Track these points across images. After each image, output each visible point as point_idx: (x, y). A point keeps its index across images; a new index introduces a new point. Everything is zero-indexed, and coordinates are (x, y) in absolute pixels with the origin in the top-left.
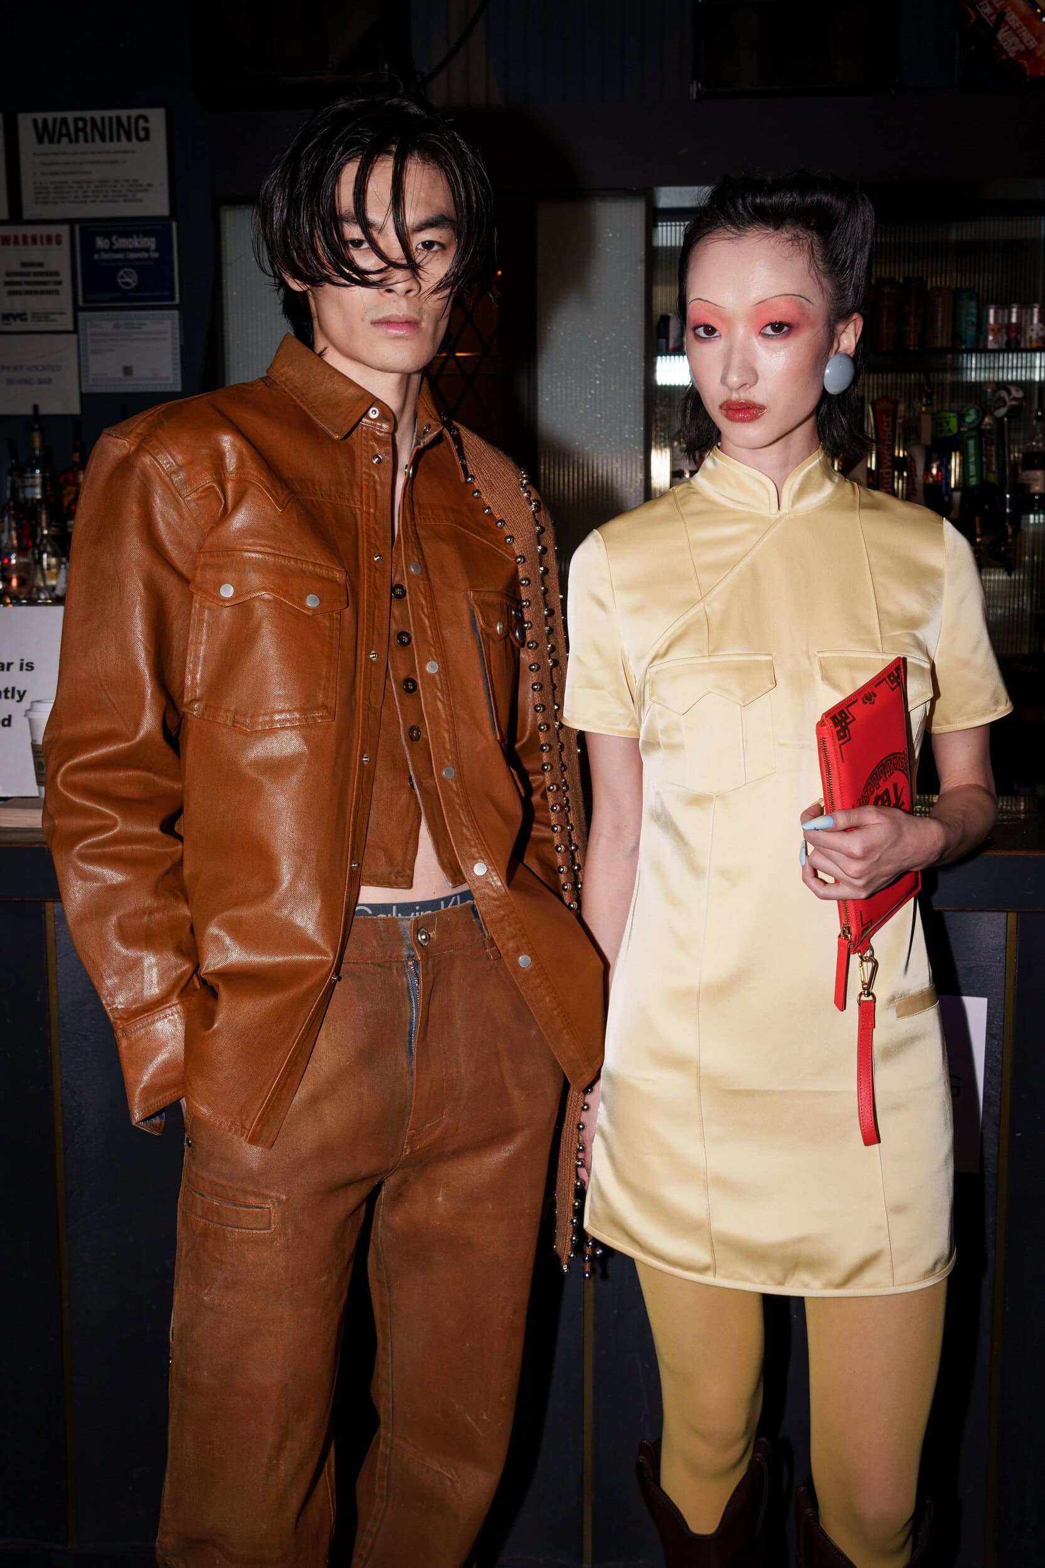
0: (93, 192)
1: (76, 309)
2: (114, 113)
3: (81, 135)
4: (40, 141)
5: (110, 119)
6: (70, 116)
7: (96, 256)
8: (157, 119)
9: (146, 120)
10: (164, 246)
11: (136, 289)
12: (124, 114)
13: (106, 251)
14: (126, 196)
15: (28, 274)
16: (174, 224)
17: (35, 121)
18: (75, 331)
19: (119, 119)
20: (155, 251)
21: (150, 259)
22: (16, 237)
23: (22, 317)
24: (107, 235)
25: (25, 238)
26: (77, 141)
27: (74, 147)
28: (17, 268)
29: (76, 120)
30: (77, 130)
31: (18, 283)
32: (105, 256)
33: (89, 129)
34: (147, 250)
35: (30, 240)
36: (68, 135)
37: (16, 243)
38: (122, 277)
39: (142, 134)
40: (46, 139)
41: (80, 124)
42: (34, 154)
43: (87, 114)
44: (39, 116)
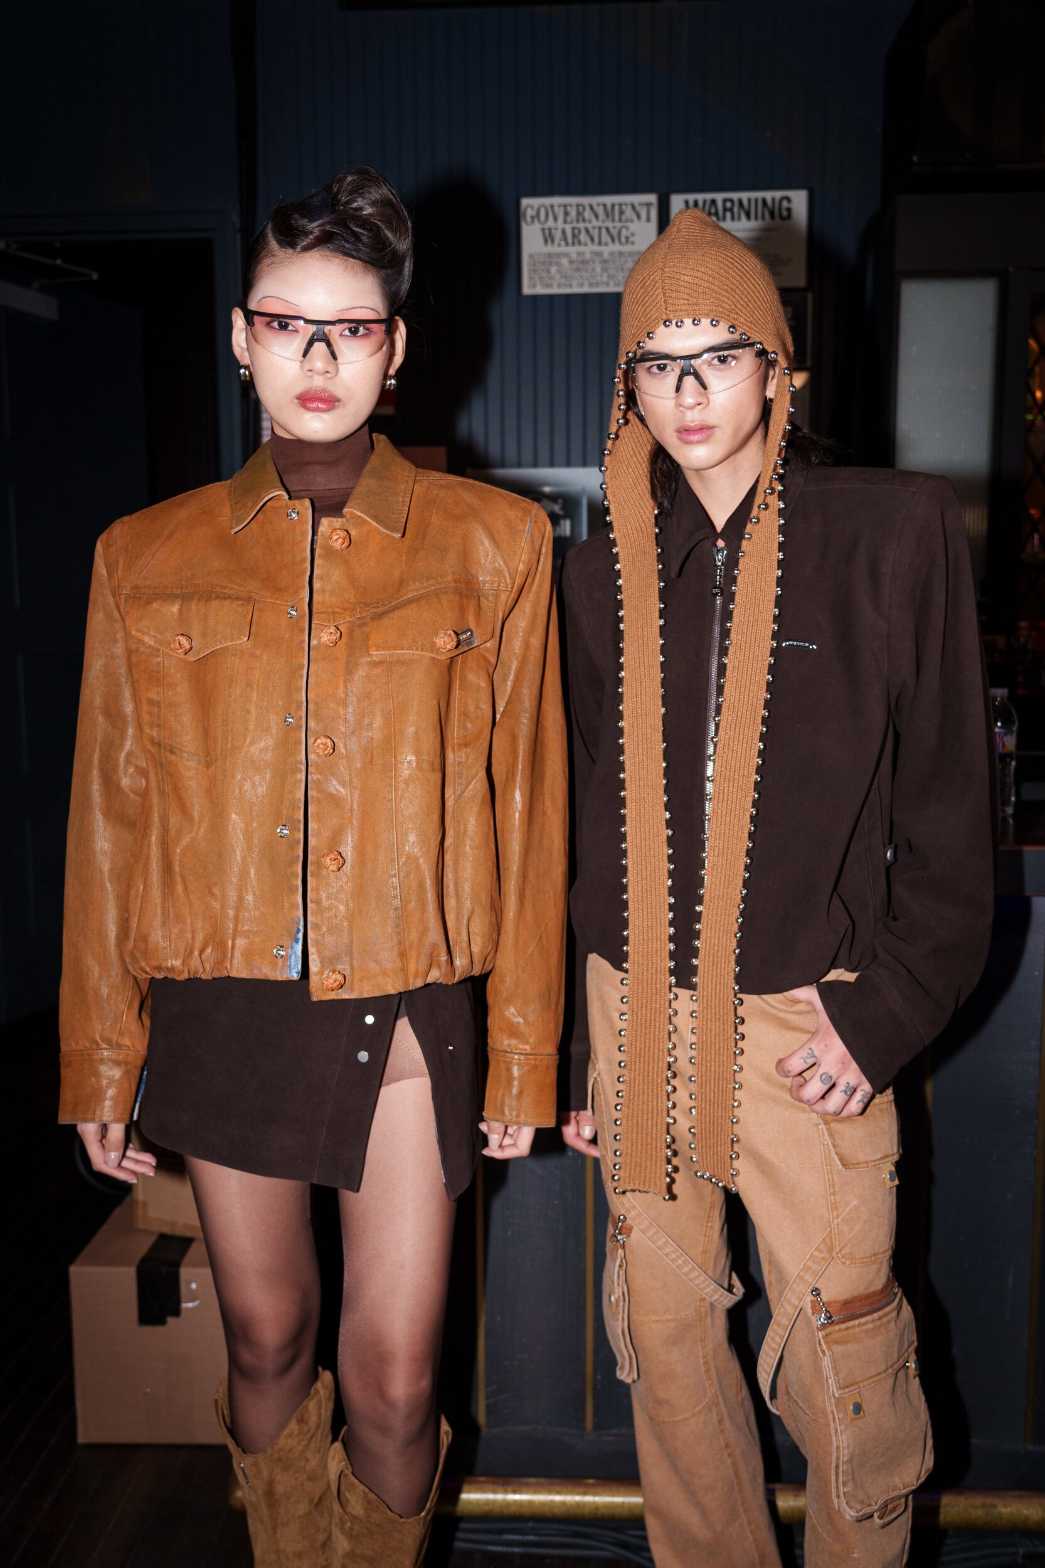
2: (759, 195)
3: (728, 215)
5: (756, 200)
6: (719, 197)
8: (799, 199)
9: (789, 201)
10: (799, 314)
12: (768, 195)
16: (810, 296)
17: (686, 202)
19: (764, 200)
26: (724, 219)
29: (725, 201)
30: (725, 209)
33: (735, 209)
36: (717, 214)
39: (784, 214)
41: (728, 204)
43: (735, 196)
44: (691, 197)
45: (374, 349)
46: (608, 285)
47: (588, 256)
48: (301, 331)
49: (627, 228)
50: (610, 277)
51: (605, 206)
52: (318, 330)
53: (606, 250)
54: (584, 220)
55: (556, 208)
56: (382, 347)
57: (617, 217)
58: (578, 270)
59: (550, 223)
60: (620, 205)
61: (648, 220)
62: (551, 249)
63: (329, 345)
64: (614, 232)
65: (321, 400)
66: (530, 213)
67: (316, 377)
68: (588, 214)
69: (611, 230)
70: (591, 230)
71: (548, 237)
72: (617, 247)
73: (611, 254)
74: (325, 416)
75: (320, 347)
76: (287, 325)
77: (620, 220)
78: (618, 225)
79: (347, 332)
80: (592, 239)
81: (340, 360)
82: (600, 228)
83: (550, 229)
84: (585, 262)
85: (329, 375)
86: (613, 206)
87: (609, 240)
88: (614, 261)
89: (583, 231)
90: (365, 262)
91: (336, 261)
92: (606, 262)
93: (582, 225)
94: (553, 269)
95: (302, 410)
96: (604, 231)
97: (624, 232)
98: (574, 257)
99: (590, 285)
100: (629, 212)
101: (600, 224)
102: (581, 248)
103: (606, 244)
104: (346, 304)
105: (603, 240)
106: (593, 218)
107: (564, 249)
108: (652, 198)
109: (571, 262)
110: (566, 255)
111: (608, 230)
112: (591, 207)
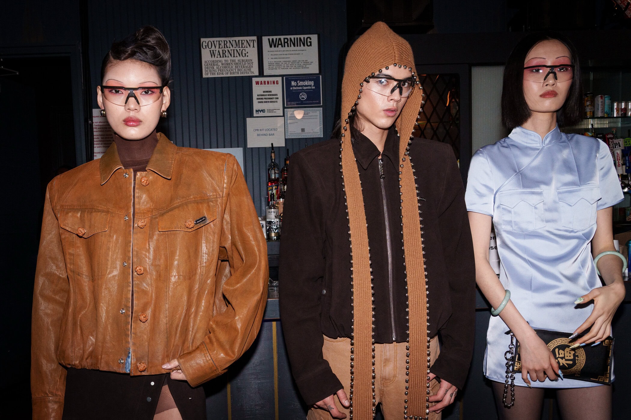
0: (290, 65)
1: (284, 108)
2: (298, 36)
3: (286, 44)
4: (271, 46)
5: (297, 38)
6: (282, 37)
7: (291, 88)
8: (314, 38)
9: (310, 39)
10: (317, 84)
11: (304, 101)
12: (302, 37)
13: (295, 86)
14: (303, 66)
15: (266, 95)
16: (321, 76)
17: (269, 39)
18: (284, 116)
19: (300, 38)
20: (313, 86)
21: (311, 89)
22: (261, 82)
23: (263, 111)
24: (296, 81)
25: (265, 82)
26: (285, 46)
27: (284, 49)
28: (261, 93)
29: (284, 39)
30: (285, 42)
31: (262, 99)
32: (295, 88)
33: (289, 42)
34: (311, 86)
35: (266, 83)
36: (281, 44)
37: (261, 84)
38: (301, 96)
39: (309, 44)
40: (273, 46)
41: (286, 40)
42: (269, 51)
43: (288, 37)
44: (271, 38)
45: (155, 99)
46: (238, 73)
47: (229, 62)
48: (124, 93)
49: (245, 50)
50: (239, 70)
51: (235, 41)
52: (131, 92)
53: (236, 59)
54: (227, 47)
55: (215, 42)
56: (159, 98)
57: (241, 46)
58: (225, 67)
59: (213, 48)
60: (242, 41)
61: (254, 47)
62: (213, 59)
63: (136, 98)
64: (240, 52)
65: (133, 121)
66: (204, 44)
67: (131, 112)
68: (229, 44)
69: (239, 51)
70: (230, 51)
71: (212, 54)
72: (241, 58)
73: (239, 61)
74: (136, 128)
75: (132, 99)
76: (118, 91)
77: (242, 47)
78: (242, 49)
79: (144, 93)
80: (231, 55)
81: (140, 105)
82: (234, 50)
83: (213, 51)
84: (228, 64)
85: (136, 111)
86: (239, 41)
87: (238, 55)
88: (240, 64)
89: (227, 51)
90: (150, 63)
91: (138, 63)
92: (237, 64)
93: (226, 49)
94: (215, 67)
95: (126, 126)
96: (235, 51)
97: (244, 52)
98: (224, 62)
99: (231, 73)
100: (245, 43)
101: (234, 48)
102: (226, 59)
103: (237, 57)
104: (143, 81)
105: (235, 56)
106: (231, 46)
107: (219, 59)
108: (255, 38)
109: (222, 64)
110: (220, 61)
111: (237, 50)
112: (230, 41)
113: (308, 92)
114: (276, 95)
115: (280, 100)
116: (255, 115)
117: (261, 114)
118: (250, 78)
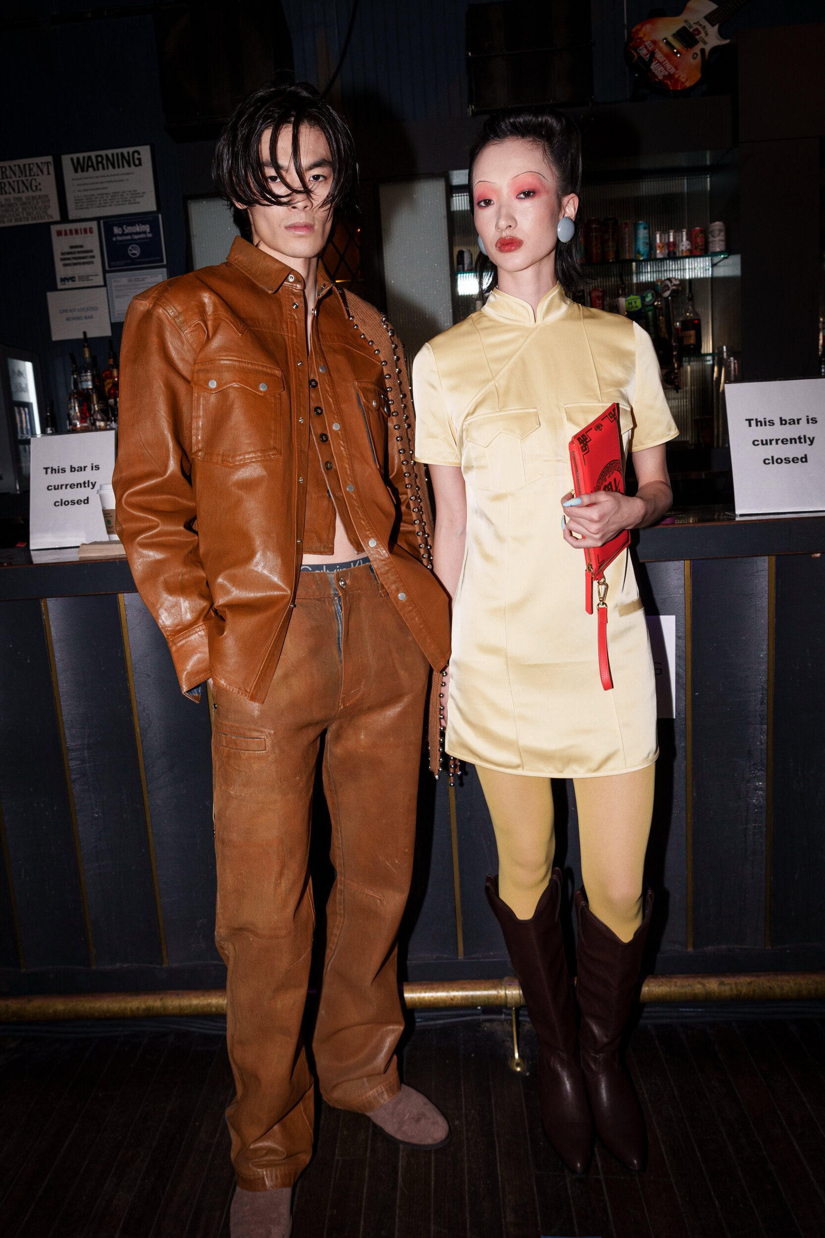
0: (110, 200)
1: (105, 272)
2: (119, 151)
3: (100, 165)
4: (76, 171)
5: (117, 154)
6: (93, 154)
7: (114, 239)
8: (145, 152)
9: (139, 153)
10: (155, 229)
11: (139, 257)
12: (125, 151)
13: (120, 235)
14: (130, 200)
15: (74, 253)
16: (160, 216)
17: (72, 159)
18: (105, 285)
19: (122, 154)
20: (150, 233)
21: (146, 238)
22: (66, 231)
23: (72, 279)
24: (120, 225)
25: (71, 231)
26: (98, 169)
27: (97, 173)
28: (67, 250)
29: (97, 157)
30: (98, 163)
31: (69, 259)
32: (120, 238)
33: (105, 162)
34: (145, 233)
35: (74, 232)
36: (93, 166)
37: (66, 234)
38: (131, 250)
39: (137, 162)
40: (79, 170)
41: (100, 159)
42: (73, 179)
43: (103, 153)
44: (75, 156)
46: (28, 219)
47: (12, 201)
49: (35, 180)
50: (28, 214)
51: (19, 166)
53: (23, 196)
54: (7, 178)
57: (28, 174)
58: (6, 211)
60: (29, 165)
61: (49, 174)
64: (28, 184)
68: (8, 172)
69: (25, 182)
70: (12, 183)
72: (31, 194)
73: (27, 198)
77: (30, 175)
78: (30, 178)
80: (14, 190)
82: (18, 182)
84: (10, 205)
86: (24, 165)
87: (25, 189)
88: (29, 203)
89: (7, 184)
92: (24, 204)
93: (5, 181)
96: (20, 183)
97: (34, 183)
98: (3, 202)
99: (16, 220)
100: (35, 169)
101: (18, 179)
102: (7, 196)
103: (23, 192)
105: (21, 190)
106: (13, 175)
108: (49, 159)
109: (2, 206)
111: (23, 182)
112: (10, 167)
113: (142, 244)
114: (91, 251)
115: (98, 261)
116: (60, 286)
117: (70, 284)
118: (47, 226)
